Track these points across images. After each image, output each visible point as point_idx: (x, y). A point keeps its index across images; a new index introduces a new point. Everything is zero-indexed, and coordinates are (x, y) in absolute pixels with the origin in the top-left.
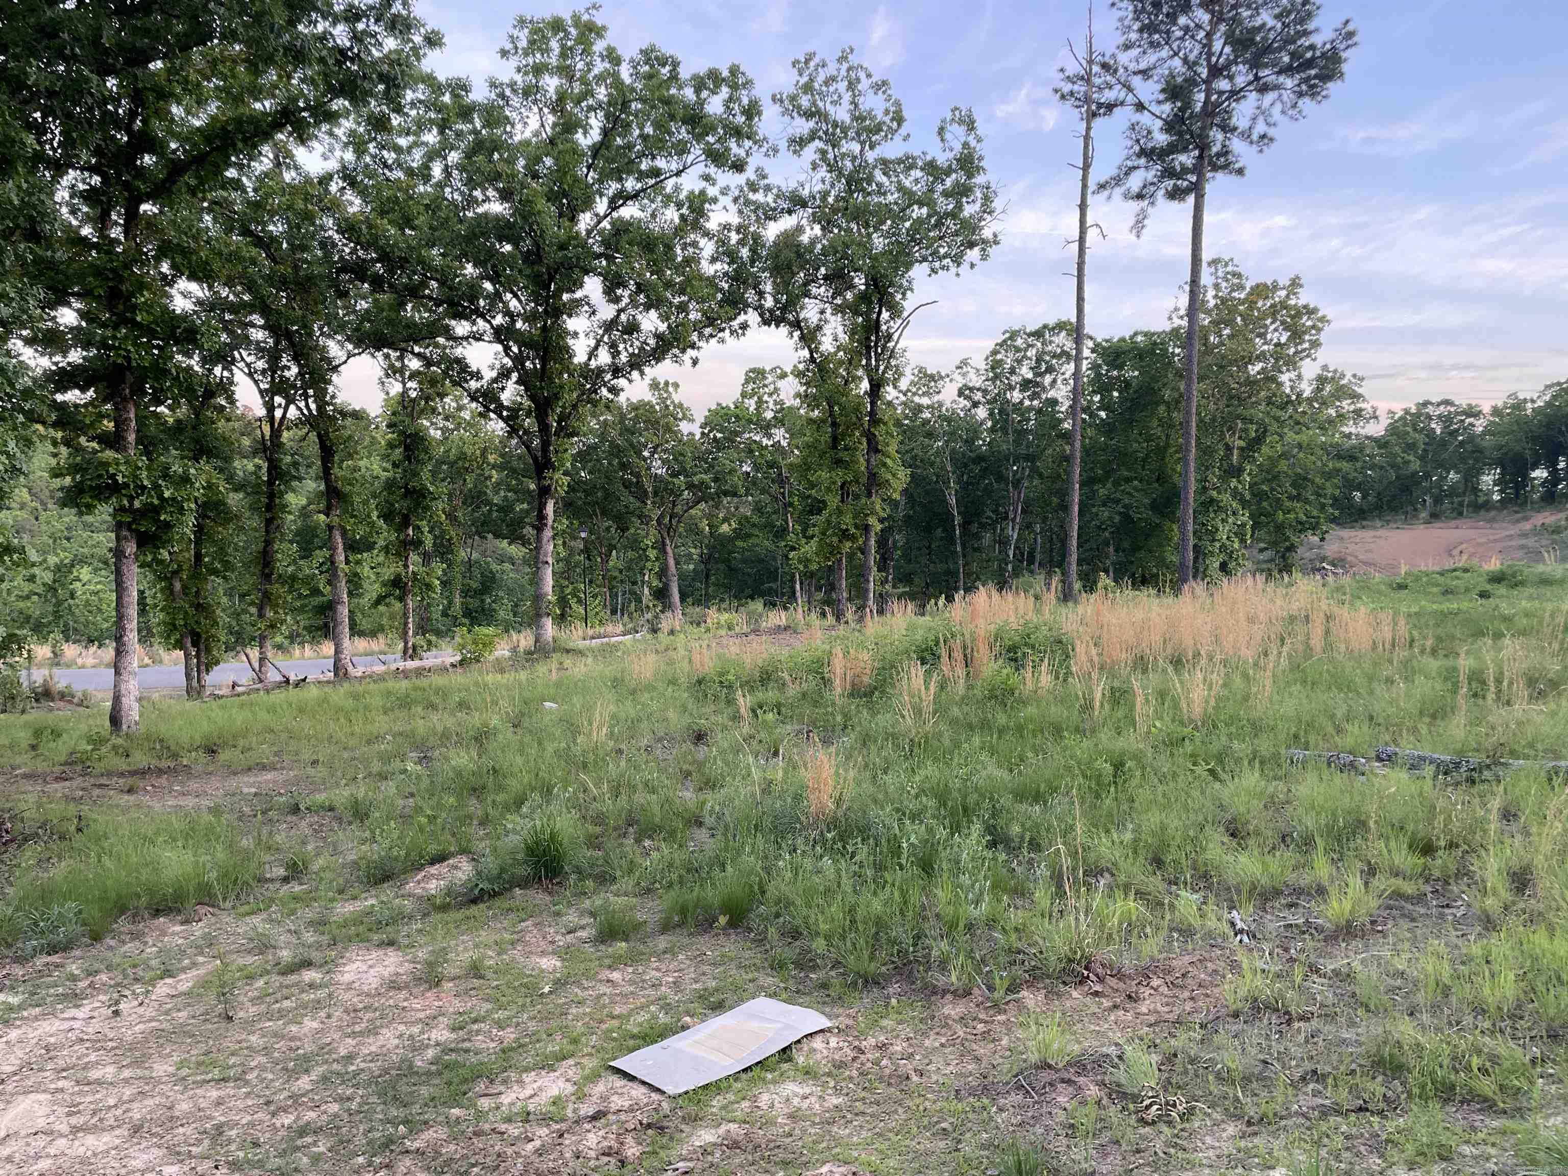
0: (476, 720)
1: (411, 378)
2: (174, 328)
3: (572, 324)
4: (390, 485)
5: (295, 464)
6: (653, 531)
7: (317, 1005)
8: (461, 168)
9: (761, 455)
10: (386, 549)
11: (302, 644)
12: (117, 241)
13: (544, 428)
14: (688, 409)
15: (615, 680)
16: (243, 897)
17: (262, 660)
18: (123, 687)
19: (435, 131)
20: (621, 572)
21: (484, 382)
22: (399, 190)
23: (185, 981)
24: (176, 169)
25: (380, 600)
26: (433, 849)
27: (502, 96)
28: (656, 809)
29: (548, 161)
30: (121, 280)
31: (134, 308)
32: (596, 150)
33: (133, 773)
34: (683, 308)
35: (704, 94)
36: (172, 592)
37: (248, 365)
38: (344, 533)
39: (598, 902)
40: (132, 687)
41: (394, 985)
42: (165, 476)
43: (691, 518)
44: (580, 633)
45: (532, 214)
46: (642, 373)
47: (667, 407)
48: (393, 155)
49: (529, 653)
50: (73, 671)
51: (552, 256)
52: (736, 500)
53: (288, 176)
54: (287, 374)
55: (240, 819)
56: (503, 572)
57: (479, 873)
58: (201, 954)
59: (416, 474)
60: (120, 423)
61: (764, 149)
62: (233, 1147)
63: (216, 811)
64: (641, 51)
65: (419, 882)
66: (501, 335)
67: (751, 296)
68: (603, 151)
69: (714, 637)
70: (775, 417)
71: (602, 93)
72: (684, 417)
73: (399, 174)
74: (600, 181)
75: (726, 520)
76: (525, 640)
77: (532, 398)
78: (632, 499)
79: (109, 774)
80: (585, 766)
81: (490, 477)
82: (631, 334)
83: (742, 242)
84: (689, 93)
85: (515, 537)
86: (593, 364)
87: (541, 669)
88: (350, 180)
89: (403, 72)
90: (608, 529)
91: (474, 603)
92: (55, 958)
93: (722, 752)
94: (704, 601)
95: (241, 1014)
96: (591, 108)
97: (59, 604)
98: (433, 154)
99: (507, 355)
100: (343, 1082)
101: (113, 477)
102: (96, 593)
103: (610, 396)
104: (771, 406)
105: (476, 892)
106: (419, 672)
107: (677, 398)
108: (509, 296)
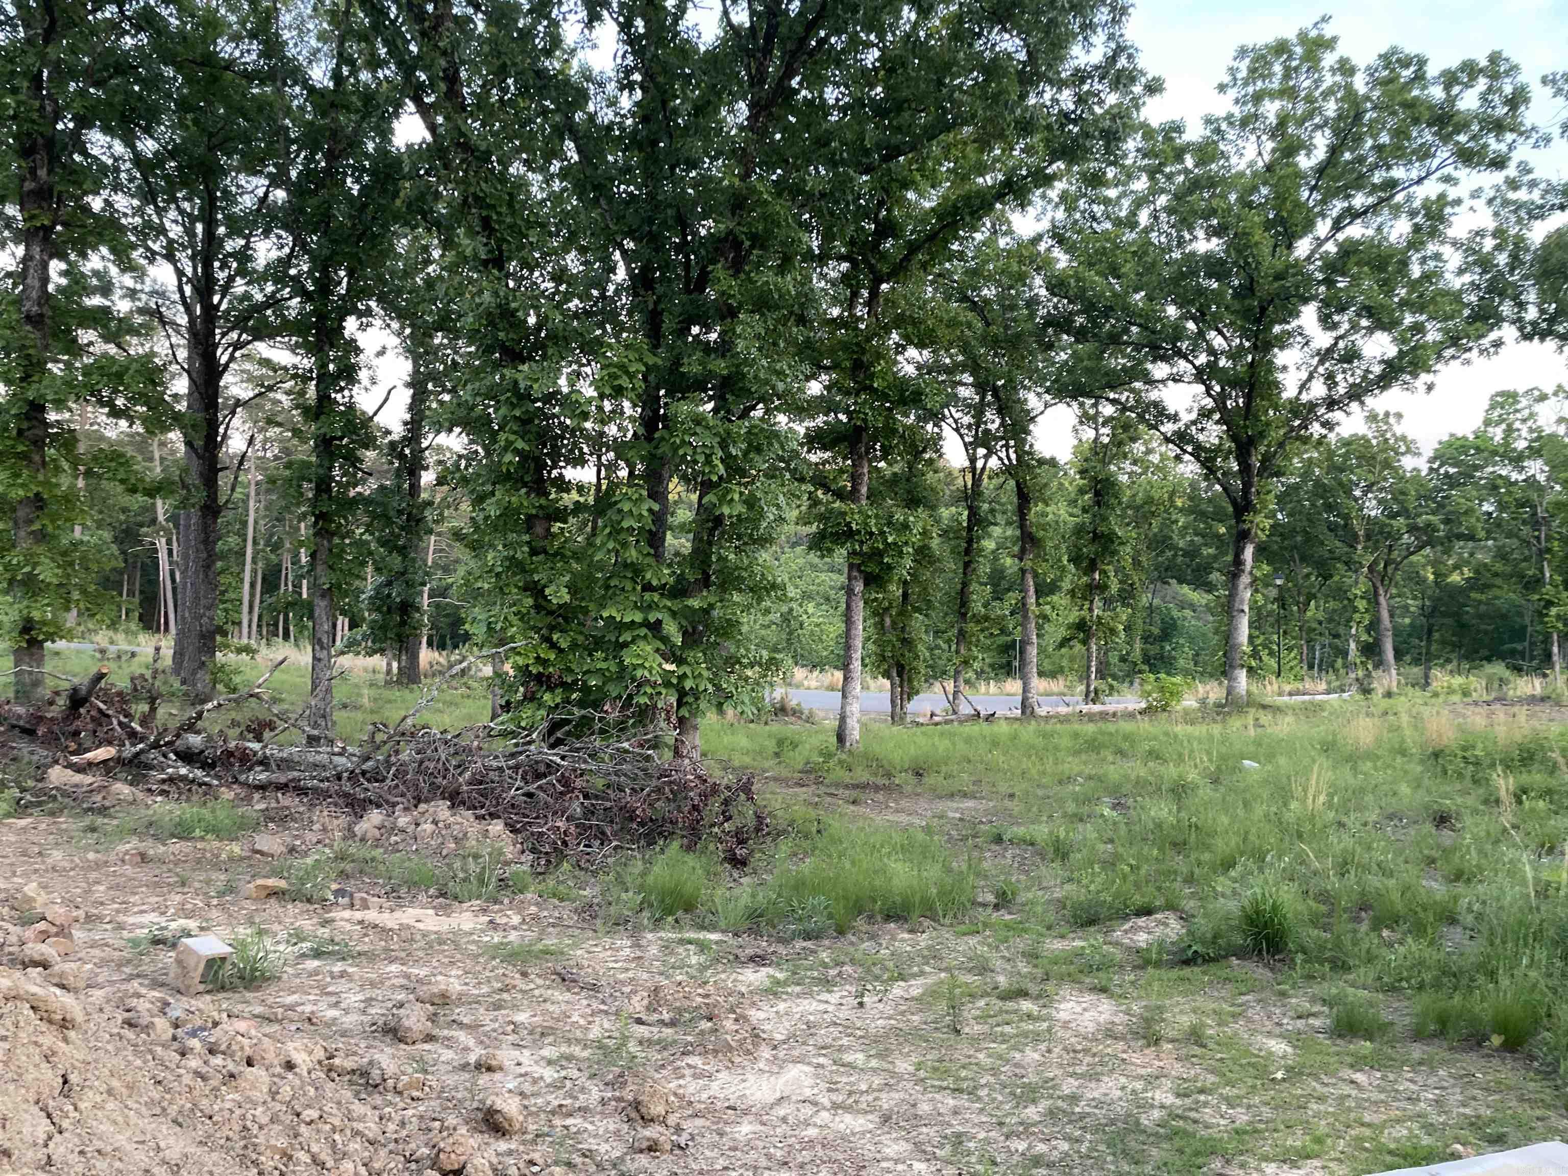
0: (1171, 771)
1: (1104, 424)
2: (903, 391)
3: (1281, 357)
4: (1079, 530)
5: (992, 511)
6: (1362, 579)
7: (1037, 1038)
8: (1170, 211)
9: (1509, 493)
10: (1072, 593)
11: (987, 680)
12: (861, 319)
13: (1245, 468)
14: (1413, 441)
15: (1323, 743)
16: (960, 916)
17: (955, 693)
18: (848, 708)
19: (1144, 178)
20: (1320, 623)
21: (1181, 425)
22: (1107, 240)
23: (916, 987)
24: (913, 248)
25: (1064, 643)
26: (1138, 900)
27: (1218, 131)
28: (1396, 896)
29: (1264, 191)
30: (863, 351)
31: (872, 376)
32: (1321, 170)
33: (856, 786)
34: (1418, 328)
35: (1456, 90)
36: (883, 627)
37: (956, 421)
38: (1036, 575)
39: (1334, 991)
40: (854, 709)
41: (1110, 1033)
42: (889, 524)
43: (1411, 564)
44: (1275, 687)
45: (1247, 246)
46: (1362, 403)
47: (1386, 440)
48: (1102, 207)
49: (1219, 705)
50: (802, 691)
51: (1266, 287)
52: (1471, 544)
53: (1002, 242)
54: (990, 426)
55: (948, 841)
56: (1185, 619)
57: (1190, 933)
58: (927, 964)
59: (1104, 519)
60: (855, 478)
61: (1532, 141)
62: (973, 1160)
63: (927, 830)
64: (1380, 56)
65: (1126, 932)
66: (1201, 375)
67: (1507, 308)
68: (1329, 171)
69: (1445, 702)
70: (1529, 447)
71: (1331, 108)
72: (1409, 451)
73: (1108, 225)
74: (1324, 202)
75: (1456, 567)
76: (1214, 691)
77: (1234, 438)
78: (1338, 544)
79: (837, 785)
80: (1300, 836)
81: (1177, 521)
82: (1350, 362)
83: (1498, 248)
84: (1437, 93)
85: (1200, 582)
86: (1304, 397)
87: (1235, 723)
88: (1060, 239)
89: (1124, 124)
90: (1308, 576)
91: (1154, 650)
92: (809, 944)
93: (1475, 838)
94: (1424, 659)
95: (967, 1030)
96: (1318, 127)
97: (790, 633)
98: (1140, 202)
99: (1210, 395)
100: (1070, 1122)
101: (848, 525)
102: (818, 625)
103: (1324, 431)
104: (1524, 433)
105: (1190, 953)
106: (1103, 716)
107: (1399, 430)
108: (1213, 333)
